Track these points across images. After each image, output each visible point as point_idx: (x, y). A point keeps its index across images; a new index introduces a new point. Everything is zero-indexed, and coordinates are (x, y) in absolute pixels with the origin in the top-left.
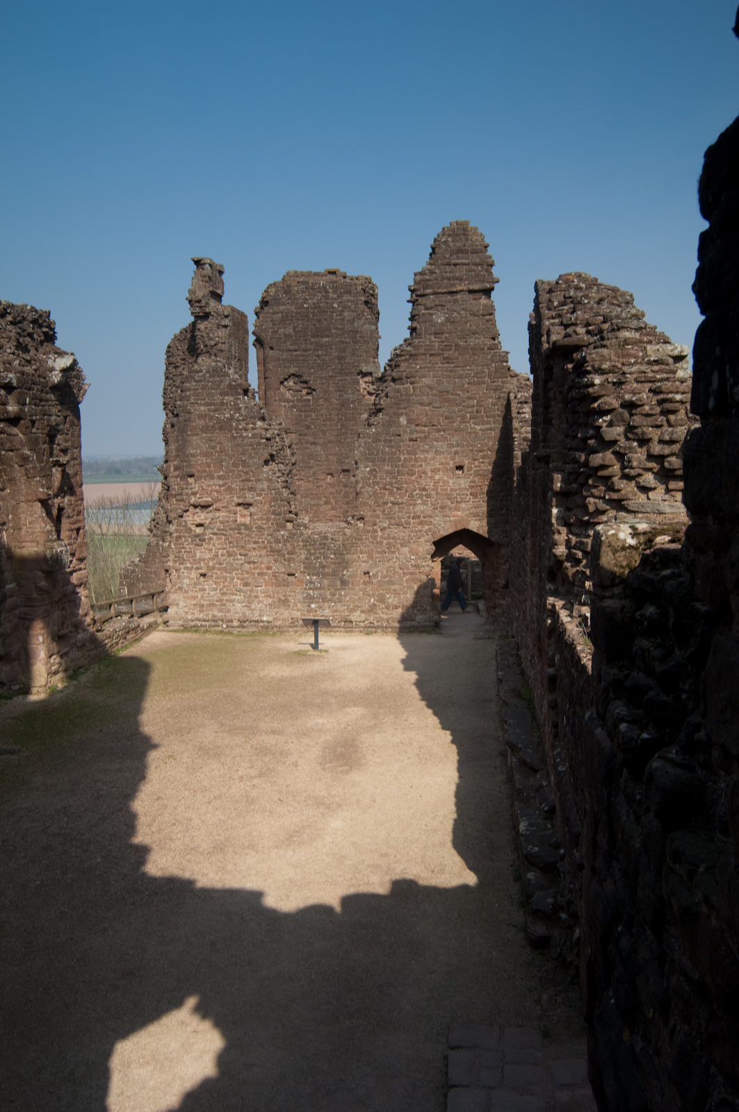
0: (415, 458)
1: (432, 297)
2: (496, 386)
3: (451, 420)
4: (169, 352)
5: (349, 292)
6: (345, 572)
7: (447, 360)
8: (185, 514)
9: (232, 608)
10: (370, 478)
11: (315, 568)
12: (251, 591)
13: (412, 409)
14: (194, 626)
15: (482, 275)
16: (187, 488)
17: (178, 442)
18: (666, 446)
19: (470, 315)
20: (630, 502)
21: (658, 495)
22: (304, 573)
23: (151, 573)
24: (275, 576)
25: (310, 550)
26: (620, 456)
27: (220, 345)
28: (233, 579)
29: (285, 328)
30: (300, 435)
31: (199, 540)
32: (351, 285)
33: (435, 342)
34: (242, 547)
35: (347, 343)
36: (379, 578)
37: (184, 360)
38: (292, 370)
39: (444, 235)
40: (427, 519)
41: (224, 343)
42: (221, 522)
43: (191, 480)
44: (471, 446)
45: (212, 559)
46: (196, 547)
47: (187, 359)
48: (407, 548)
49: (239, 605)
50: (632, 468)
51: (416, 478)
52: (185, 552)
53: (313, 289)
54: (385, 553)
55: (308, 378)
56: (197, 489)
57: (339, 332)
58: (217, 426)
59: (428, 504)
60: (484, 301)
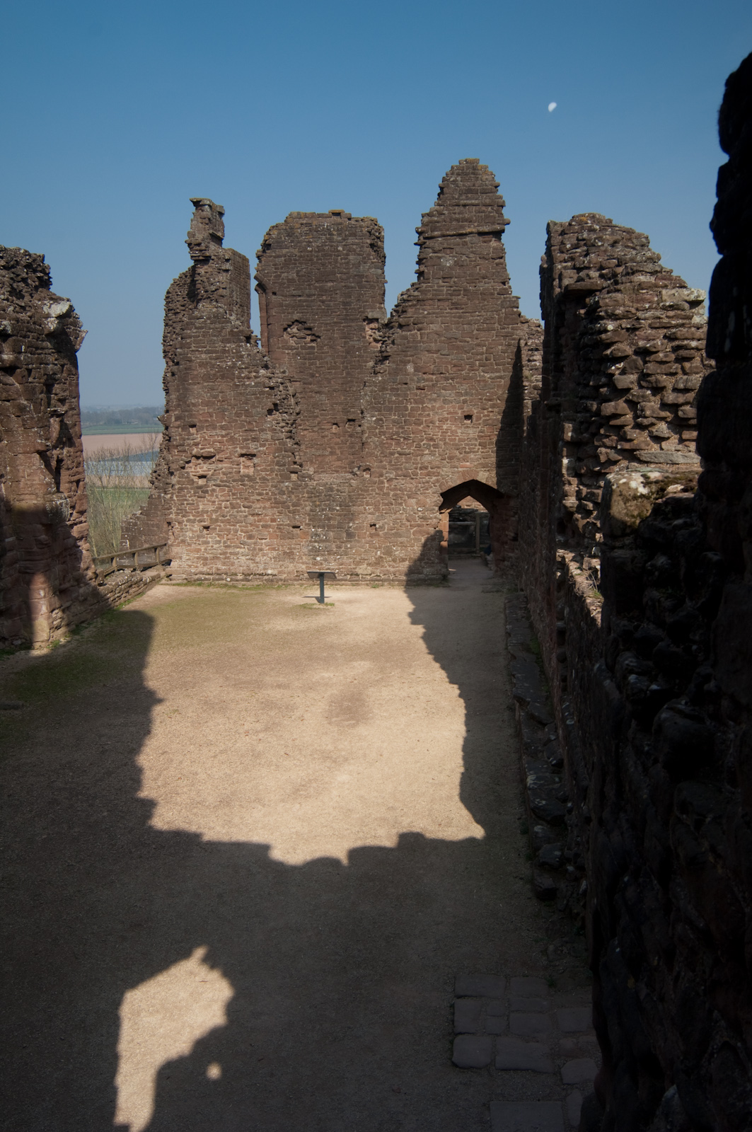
0: (423, 407)
1: (440, 239)
2: (506, 332)
3: (460, 368)
4: (169, 298)
5: (354, 235)
6: (351, 525)
7: (456, 306)
8: (187, 465)
9: (236, 561)
10: (376, 428)
11: (320, 520)
12: (255, 543)
13: (419, 356)
14: (198, 580)
15: (492, 216)
16: (188, 439)
17: (178, 391)
18: (680, 395)
19: (480, 258)
20: (642, 452)
21: (671, 445)
22: (309, 525)
23: (153, 526)
24: (280, 528)
25: (315, 501)
26: (633, 404)
27: (221, 290)
28: (237, 531)
29: (288, 272)
30: (304, 383)
31: (202, 492)
32: (356, 227)
33: (443, 286)
34: (246, 499)
35: (352, 288)
36: (386, 531)
37: (183, 306)
38: (296, 316)
39: (452, 174)
40: (435, 470)
41: (225, 288)
42: (224, 474)
43: (193, 430)
44: (480, 395)
45: (215, 511)
46: (199, 499)
47: (187, 305)
48: (415, 500)
49: (243, 558)
50: (645, 417)
51: (424, 427)
52: (187, 504)
53: (317, 231)
54: (392, 504)
55: (312, 325)
56: (199, 439)
57: (344, 277)
58: (219, 374)
59: (435, 454)
60: (494, 243)
